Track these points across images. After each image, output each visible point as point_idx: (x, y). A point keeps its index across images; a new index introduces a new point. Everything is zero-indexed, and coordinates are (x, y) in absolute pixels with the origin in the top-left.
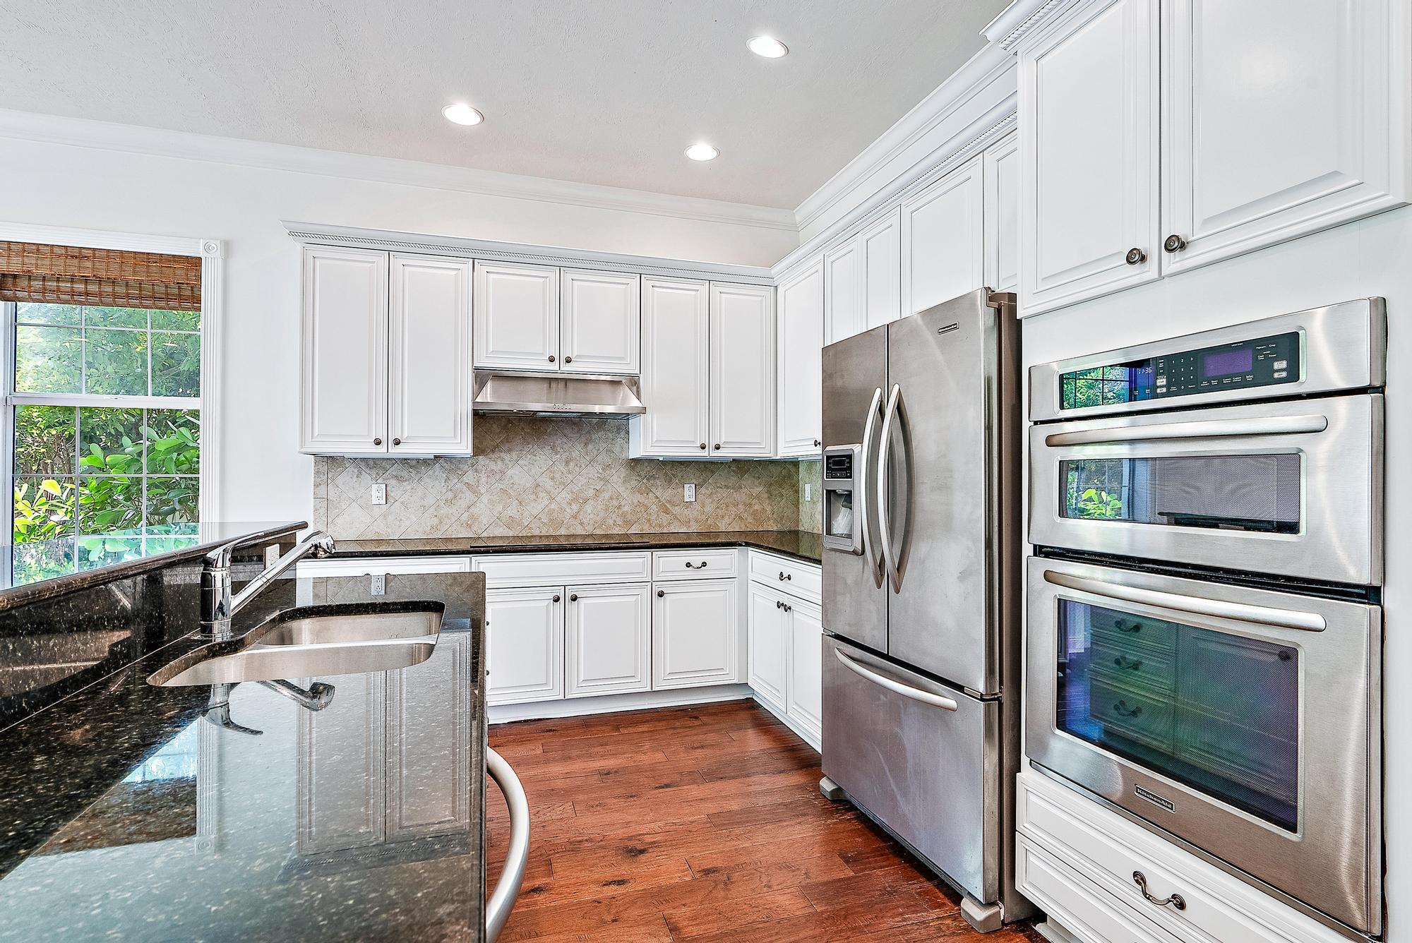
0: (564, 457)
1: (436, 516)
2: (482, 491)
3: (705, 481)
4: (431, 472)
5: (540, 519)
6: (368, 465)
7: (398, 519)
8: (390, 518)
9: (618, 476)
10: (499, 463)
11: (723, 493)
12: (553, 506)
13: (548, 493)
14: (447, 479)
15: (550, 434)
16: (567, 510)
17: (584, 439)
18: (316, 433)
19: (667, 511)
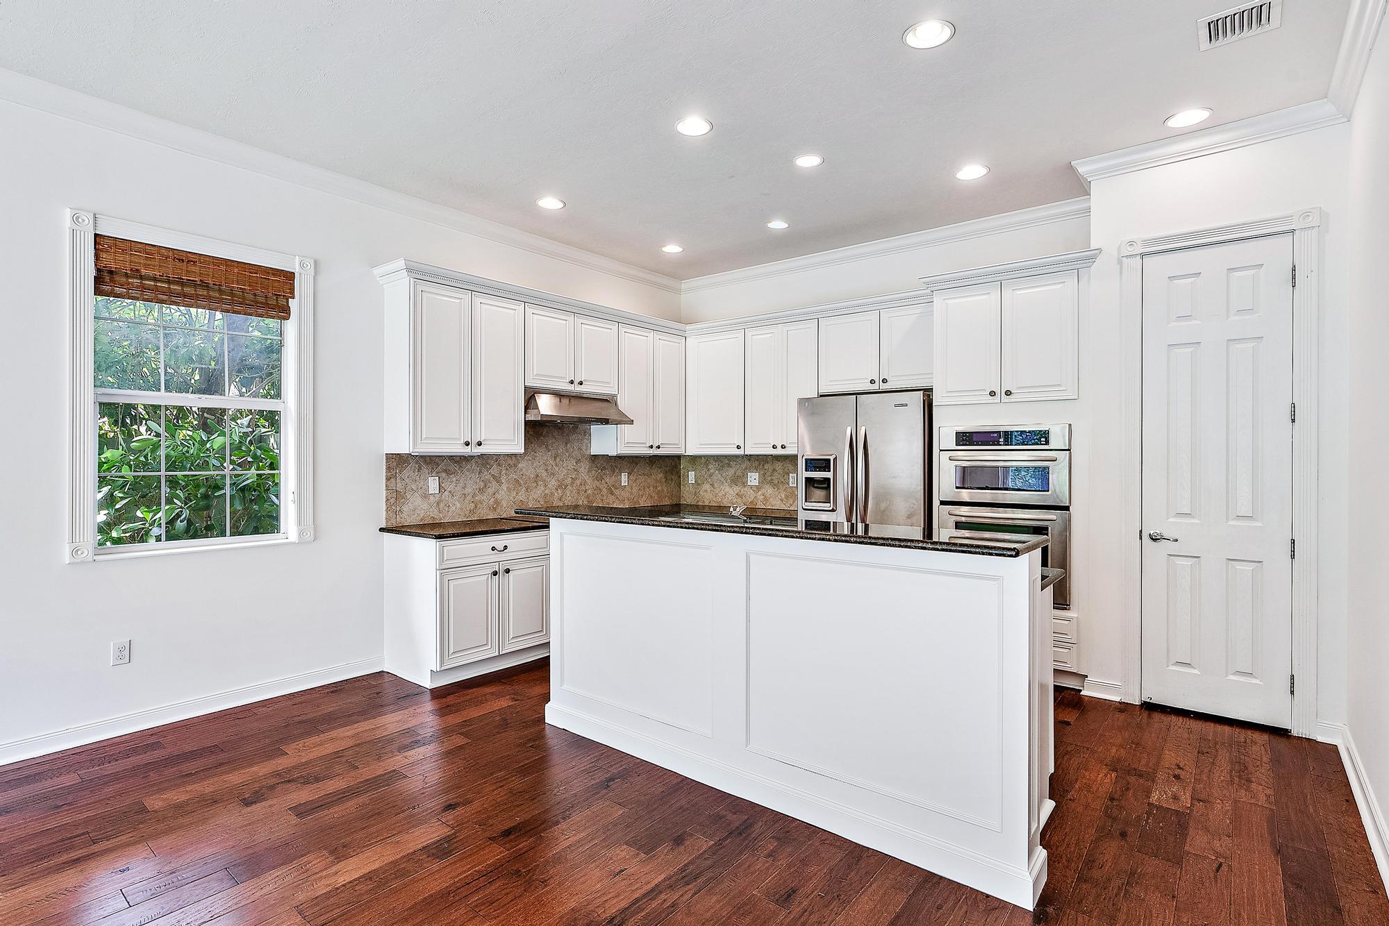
0: (553, 454)
1: (473, 502)
3: (632, 471)
5: (539, 501)
6: (426, 461)
7: (447, 506)
8: (442, 505)
9: (584, 467)
11: (642, 478)
17: (565, 440)
18: (424, 437)
19: (612, 493)
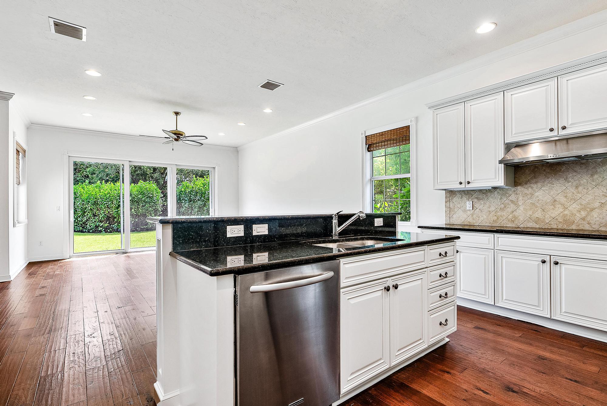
0: (575, 184)
1: (495, 216)
2: (520, 204)
4: (493, 195)
6: (465, 193)
7: (478, 216)
8: (474, 216)
10: (530, 189)
12: (566, 212)
13: (563, 205)
14: (501, 199)
15: (563, 172)
16: (577, 215)
17: (590, 172)
18: (439, 182)
